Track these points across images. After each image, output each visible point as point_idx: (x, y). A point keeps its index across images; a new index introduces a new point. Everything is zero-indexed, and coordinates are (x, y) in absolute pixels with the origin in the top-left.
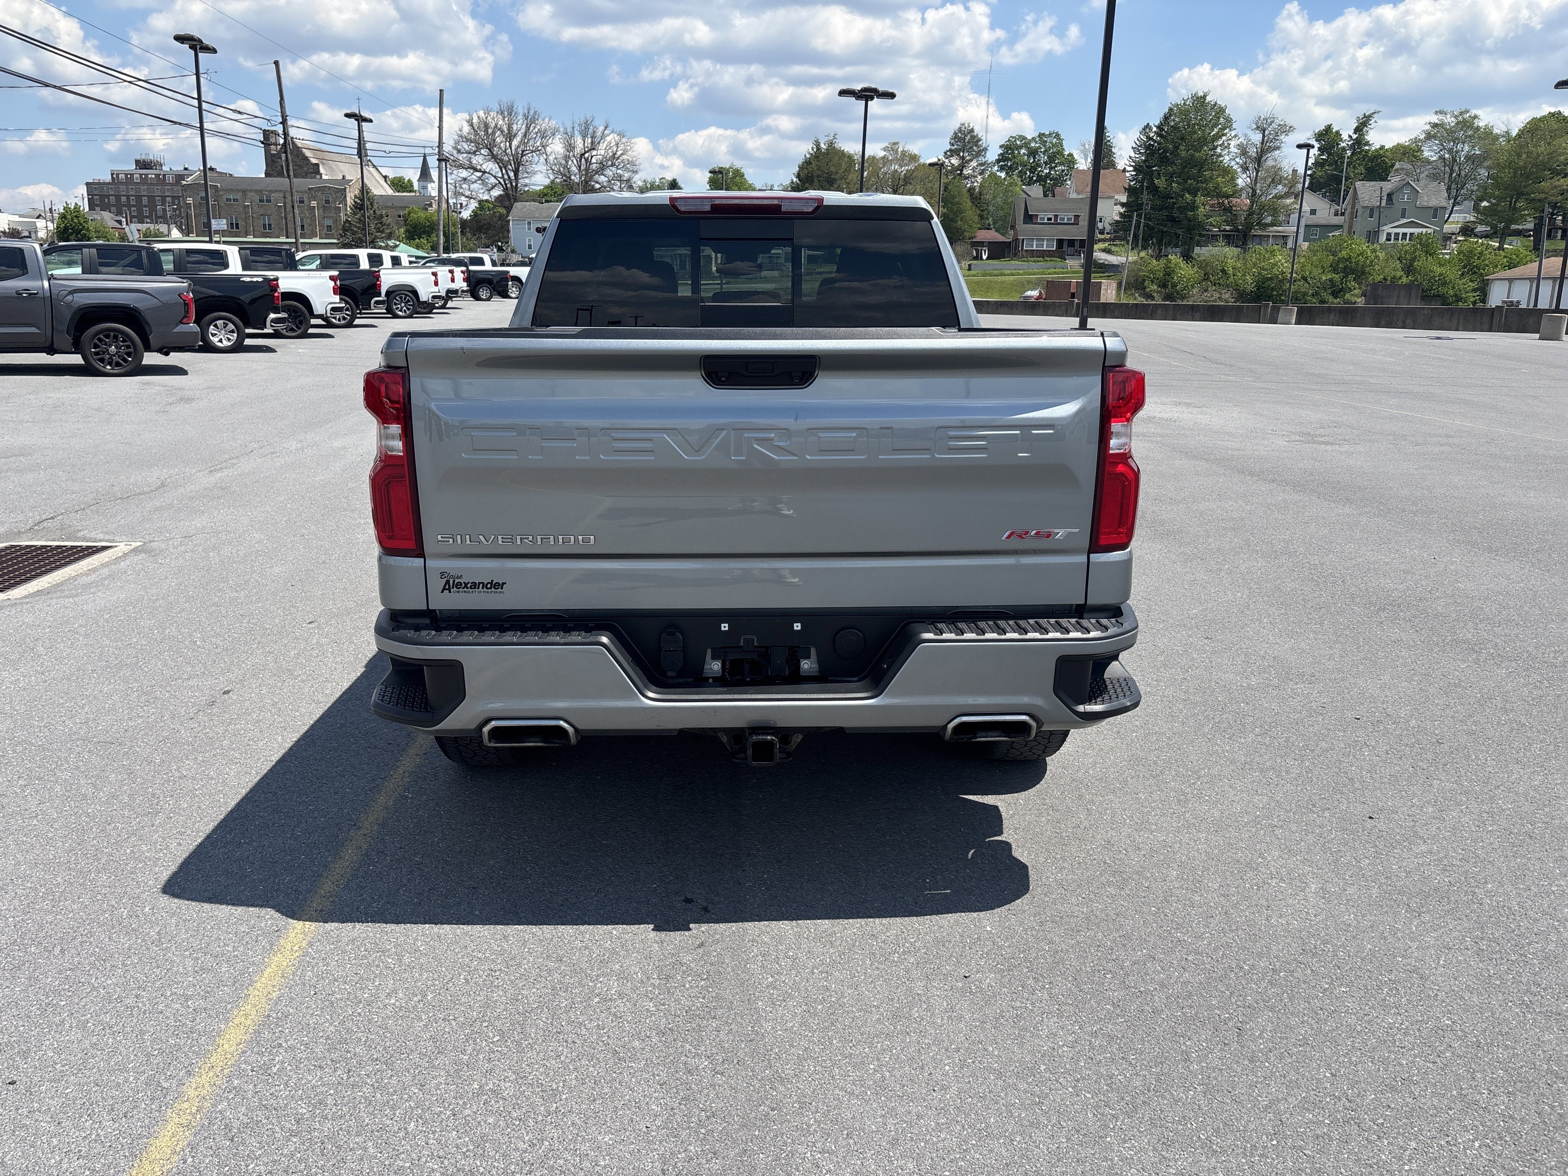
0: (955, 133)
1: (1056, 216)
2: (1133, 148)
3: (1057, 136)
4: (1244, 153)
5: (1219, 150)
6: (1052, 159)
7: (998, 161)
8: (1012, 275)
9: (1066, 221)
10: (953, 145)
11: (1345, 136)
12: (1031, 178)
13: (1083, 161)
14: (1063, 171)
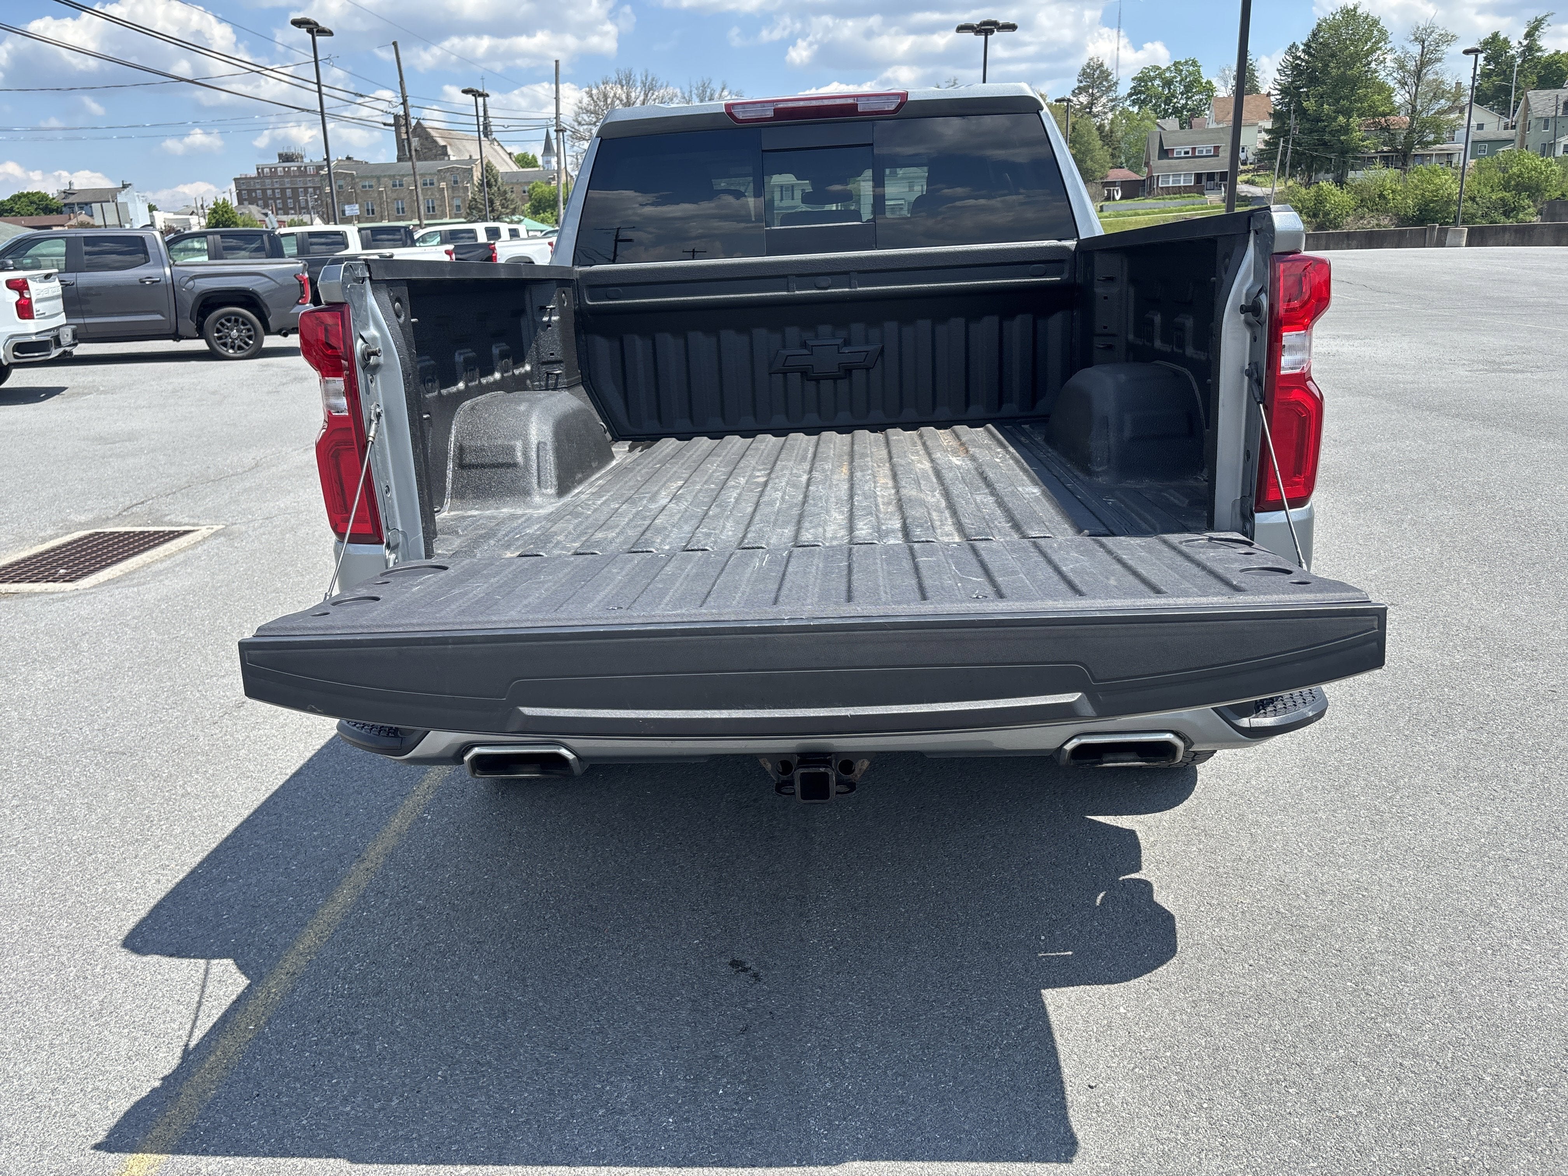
0: (1084, 69)
1: (1194, 149)
2: (1278, 70)
3: (1194, 64)
4: (1402, 67)
5: (1373, 65)
6: (1188, 88)
7: (1130, 95)
8: (1148, 214)
9: (1204, 154)
10: (1081, 82)
11: (1514, 43)
12: (1166, 111)
13: (1223, 88)
14: (1201, 100)
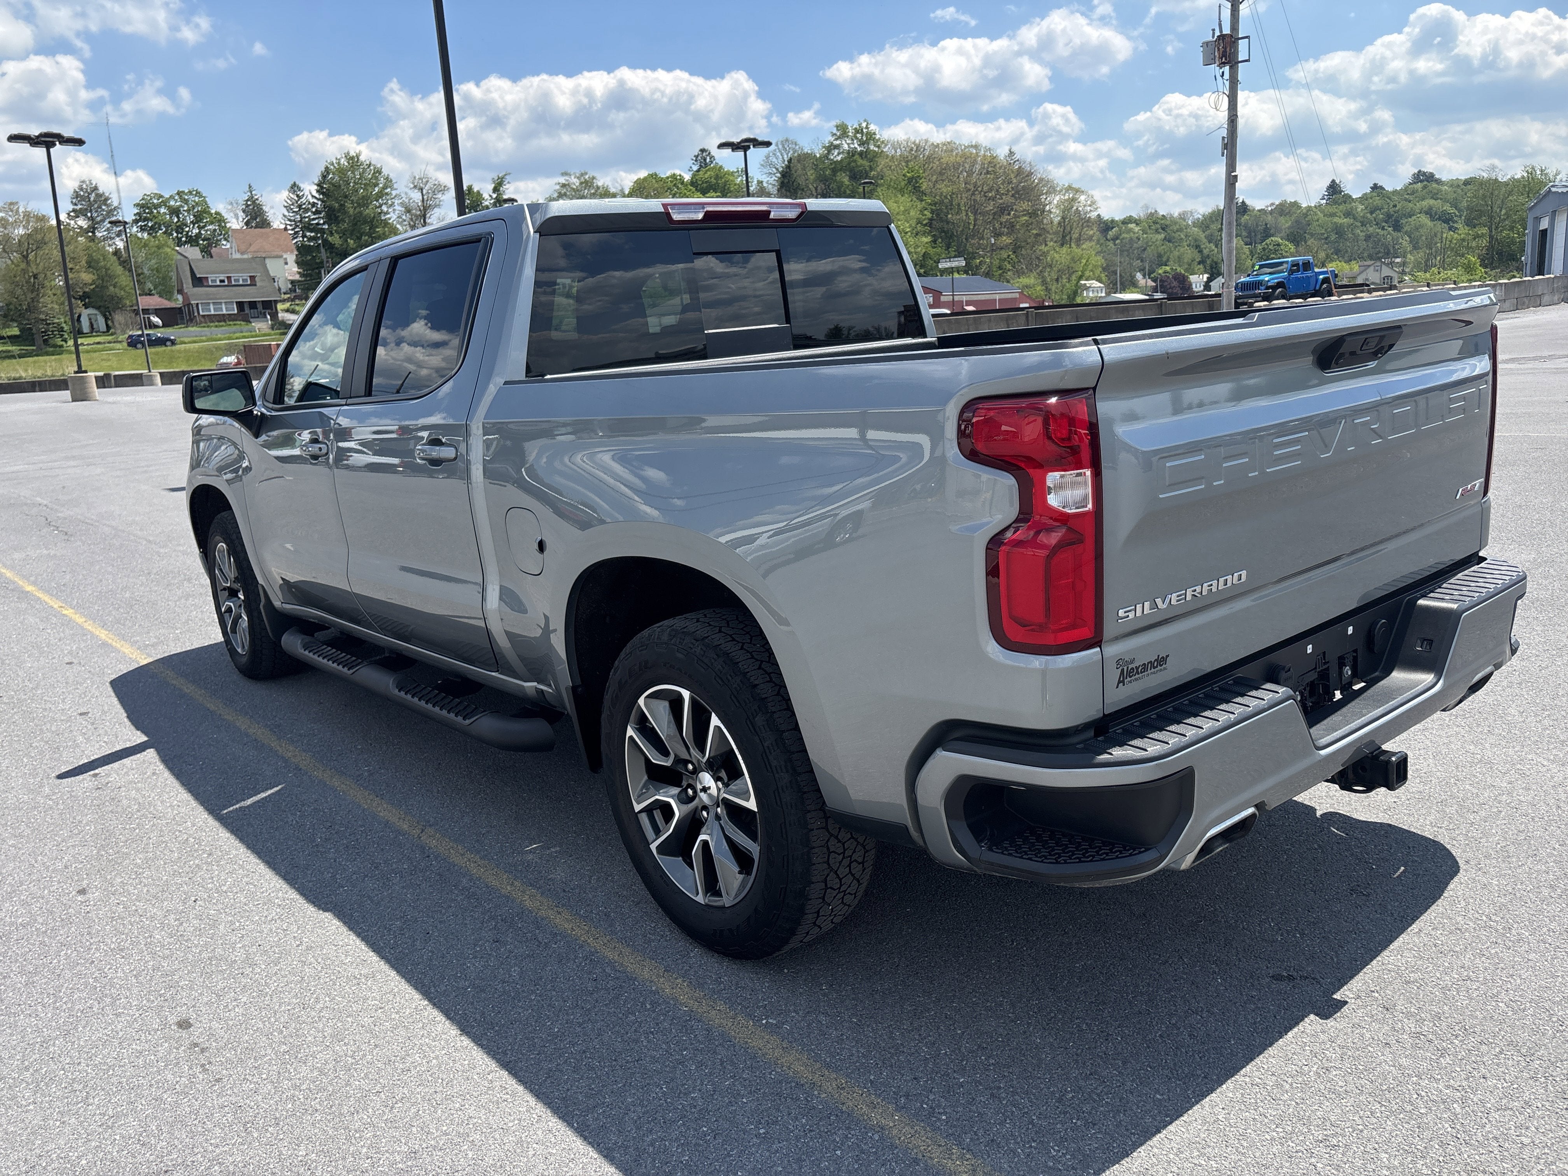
0: (75, 192)
1: (229, 278)
2: (285, 207)
3: (198, 194)
4: (408, 211)
5: (384, 208)
6: (198, 218)
7: (136, 222)
8: (195, 342)
9: (241, 282)
10: (76, 204)
12: (179, 239)
13: (234, 220)
14: (215, 230)
